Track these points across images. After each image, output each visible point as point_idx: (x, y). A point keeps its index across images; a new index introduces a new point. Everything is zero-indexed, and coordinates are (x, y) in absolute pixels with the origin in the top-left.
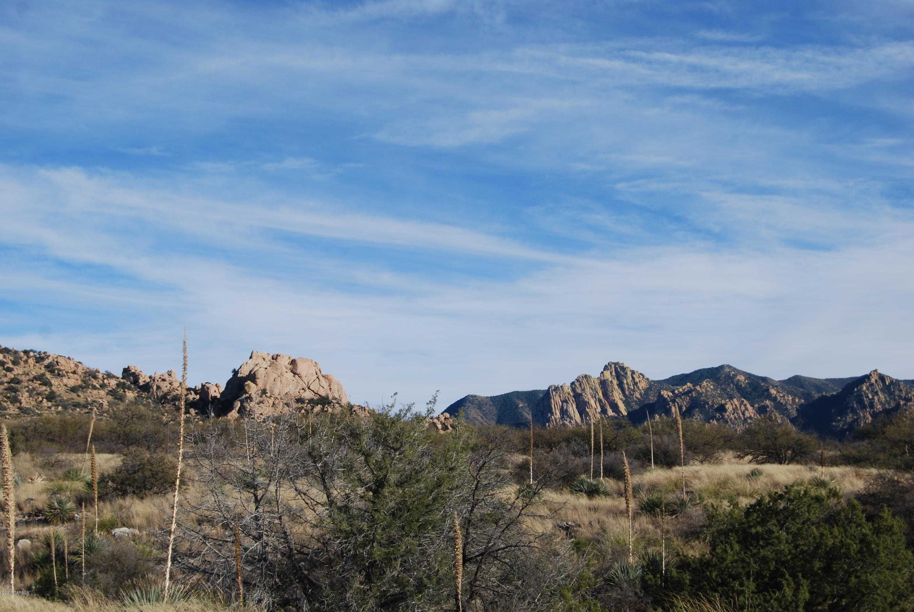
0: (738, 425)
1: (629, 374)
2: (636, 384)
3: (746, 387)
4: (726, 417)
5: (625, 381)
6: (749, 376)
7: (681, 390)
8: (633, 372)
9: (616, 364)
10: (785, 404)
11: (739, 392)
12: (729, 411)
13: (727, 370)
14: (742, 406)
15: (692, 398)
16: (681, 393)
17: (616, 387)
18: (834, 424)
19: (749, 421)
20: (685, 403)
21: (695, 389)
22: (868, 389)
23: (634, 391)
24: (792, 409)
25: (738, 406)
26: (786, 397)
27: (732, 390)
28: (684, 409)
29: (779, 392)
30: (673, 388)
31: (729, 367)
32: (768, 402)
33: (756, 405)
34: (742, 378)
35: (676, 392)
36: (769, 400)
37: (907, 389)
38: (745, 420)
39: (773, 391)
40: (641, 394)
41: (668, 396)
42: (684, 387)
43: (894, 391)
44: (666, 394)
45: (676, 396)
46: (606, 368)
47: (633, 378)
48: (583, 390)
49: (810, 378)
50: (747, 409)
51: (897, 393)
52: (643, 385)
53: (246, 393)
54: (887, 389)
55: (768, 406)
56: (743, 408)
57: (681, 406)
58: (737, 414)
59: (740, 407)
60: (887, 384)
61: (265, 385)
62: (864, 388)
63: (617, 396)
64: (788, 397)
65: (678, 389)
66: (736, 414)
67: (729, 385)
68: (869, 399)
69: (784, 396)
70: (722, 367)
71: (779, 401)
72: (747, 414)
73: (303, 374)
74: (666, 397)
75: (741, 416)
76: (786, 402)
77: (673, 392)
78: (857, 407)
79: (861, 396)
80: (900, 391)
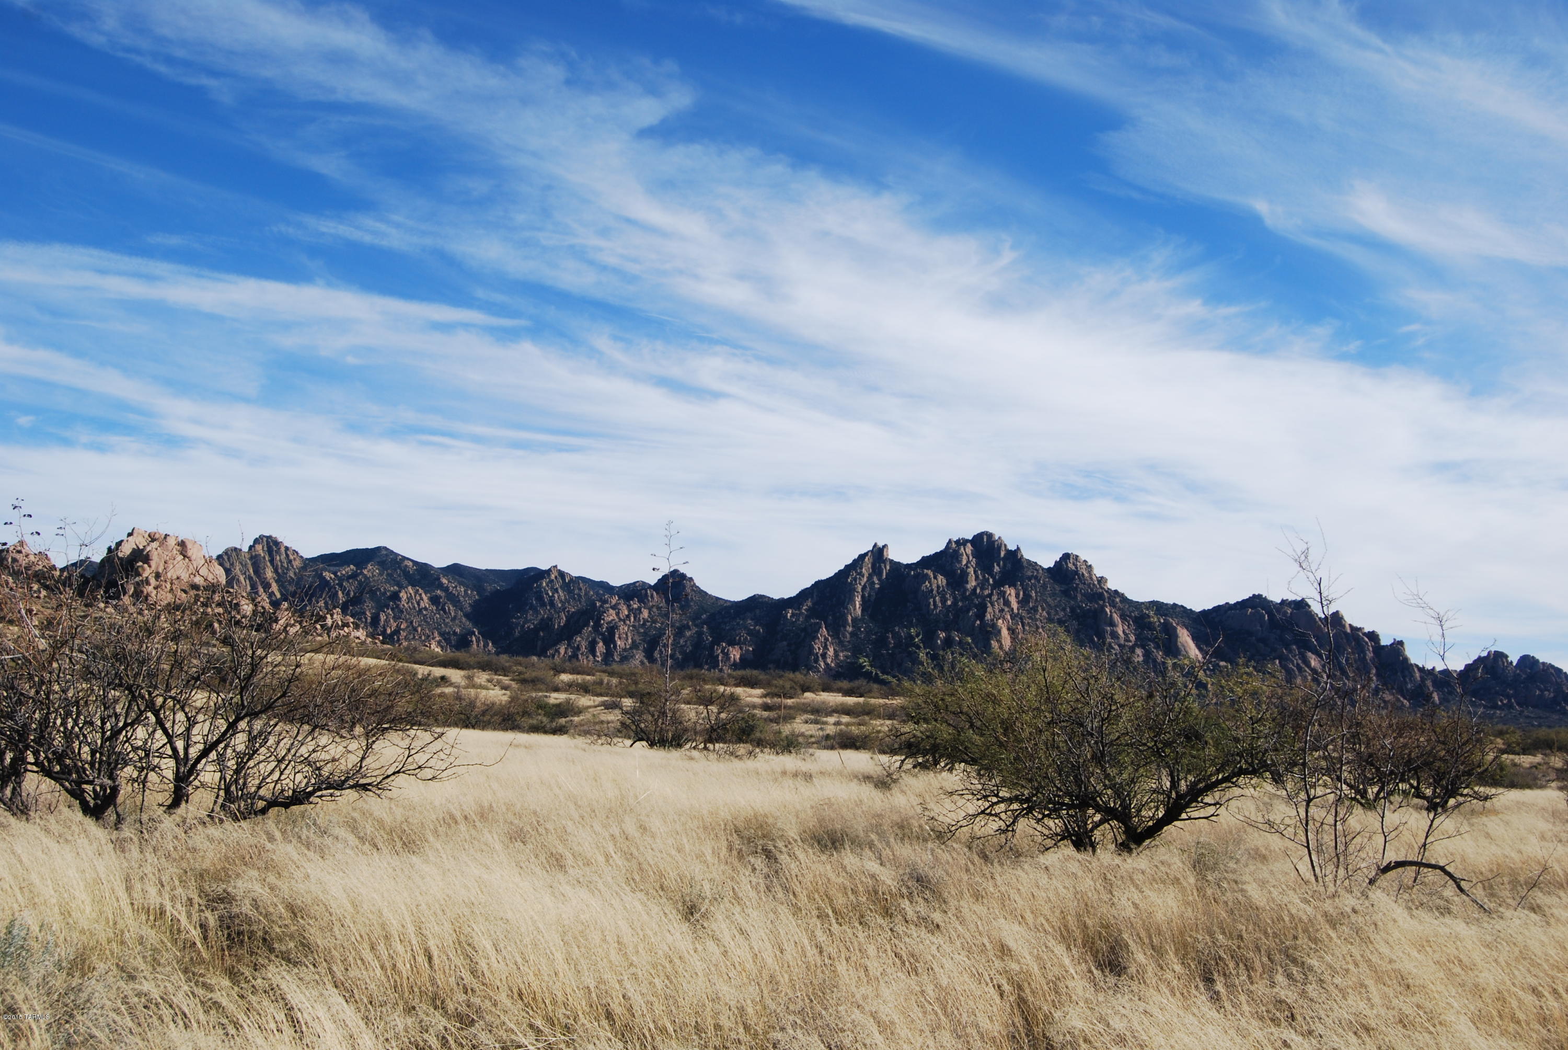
0: (414, 616)
1: (283, 549)
2: (290, 562)
3: (414, 574)
4: (402, 606)
5: (278, 558)
6: (415, 563)
7: (344, 572)
8: (287, 548)
9: (269, 537)
10: (458, 596)
11: (406, 579)
12: (403, 599)
13: (384, 552)
14: (418, 595)
15: (360, 583)
16: (344, 575)
17: (269, 564)
18: (514, 620)
19: (425, 612)
20: (351, 587)
21: (362, 573)
22: (547, 585)
23: (288, 569)
24: (465, 600)
25: (413, 595)
26: (458, 588)
27: (399, 576)
28: (352, 594)
30: (332, 568)
31: (386, 548)
32: (439, 592)
33: (429, 595)
34: (411, 564)
35: (339, 574)
36: (441, 590)
38: (420, 610)
39: (444, 581)
40: (295, 573)
41: (331, 578)
42: (346, 569)
43: (573, 589)
44: (328, 575)
45: (341, 580)
46: (256, 541)
47: (287, 555)
48: (232, 564)
49: (470, 567)
50: (422, 599)
51: (576, 591)
52: (297, 563)
53: (139, 575)
54: (567, 586)
55: (441, 597)
56: (418, 598)
57: (349, 591)
58: (412, 603)
59: (415, 596)
60: (567, 581)
61: (157, 568)
62: (544, 584)
63: (269, 574)
64: (460, 587)
65: (340, 571)
66: (410, 604)
67: (395, 570)
68: (549, 596)
69: (456, 587)
70: (378, 549)
71: (451, 592)
72: (422, 605)
73: (193, 558)
74: (329, 579)
75: (416, 606)
76: (459, 593)
77: (335, 574)
78: (537, 603)
79: (541, 592)
80: (580, 589)
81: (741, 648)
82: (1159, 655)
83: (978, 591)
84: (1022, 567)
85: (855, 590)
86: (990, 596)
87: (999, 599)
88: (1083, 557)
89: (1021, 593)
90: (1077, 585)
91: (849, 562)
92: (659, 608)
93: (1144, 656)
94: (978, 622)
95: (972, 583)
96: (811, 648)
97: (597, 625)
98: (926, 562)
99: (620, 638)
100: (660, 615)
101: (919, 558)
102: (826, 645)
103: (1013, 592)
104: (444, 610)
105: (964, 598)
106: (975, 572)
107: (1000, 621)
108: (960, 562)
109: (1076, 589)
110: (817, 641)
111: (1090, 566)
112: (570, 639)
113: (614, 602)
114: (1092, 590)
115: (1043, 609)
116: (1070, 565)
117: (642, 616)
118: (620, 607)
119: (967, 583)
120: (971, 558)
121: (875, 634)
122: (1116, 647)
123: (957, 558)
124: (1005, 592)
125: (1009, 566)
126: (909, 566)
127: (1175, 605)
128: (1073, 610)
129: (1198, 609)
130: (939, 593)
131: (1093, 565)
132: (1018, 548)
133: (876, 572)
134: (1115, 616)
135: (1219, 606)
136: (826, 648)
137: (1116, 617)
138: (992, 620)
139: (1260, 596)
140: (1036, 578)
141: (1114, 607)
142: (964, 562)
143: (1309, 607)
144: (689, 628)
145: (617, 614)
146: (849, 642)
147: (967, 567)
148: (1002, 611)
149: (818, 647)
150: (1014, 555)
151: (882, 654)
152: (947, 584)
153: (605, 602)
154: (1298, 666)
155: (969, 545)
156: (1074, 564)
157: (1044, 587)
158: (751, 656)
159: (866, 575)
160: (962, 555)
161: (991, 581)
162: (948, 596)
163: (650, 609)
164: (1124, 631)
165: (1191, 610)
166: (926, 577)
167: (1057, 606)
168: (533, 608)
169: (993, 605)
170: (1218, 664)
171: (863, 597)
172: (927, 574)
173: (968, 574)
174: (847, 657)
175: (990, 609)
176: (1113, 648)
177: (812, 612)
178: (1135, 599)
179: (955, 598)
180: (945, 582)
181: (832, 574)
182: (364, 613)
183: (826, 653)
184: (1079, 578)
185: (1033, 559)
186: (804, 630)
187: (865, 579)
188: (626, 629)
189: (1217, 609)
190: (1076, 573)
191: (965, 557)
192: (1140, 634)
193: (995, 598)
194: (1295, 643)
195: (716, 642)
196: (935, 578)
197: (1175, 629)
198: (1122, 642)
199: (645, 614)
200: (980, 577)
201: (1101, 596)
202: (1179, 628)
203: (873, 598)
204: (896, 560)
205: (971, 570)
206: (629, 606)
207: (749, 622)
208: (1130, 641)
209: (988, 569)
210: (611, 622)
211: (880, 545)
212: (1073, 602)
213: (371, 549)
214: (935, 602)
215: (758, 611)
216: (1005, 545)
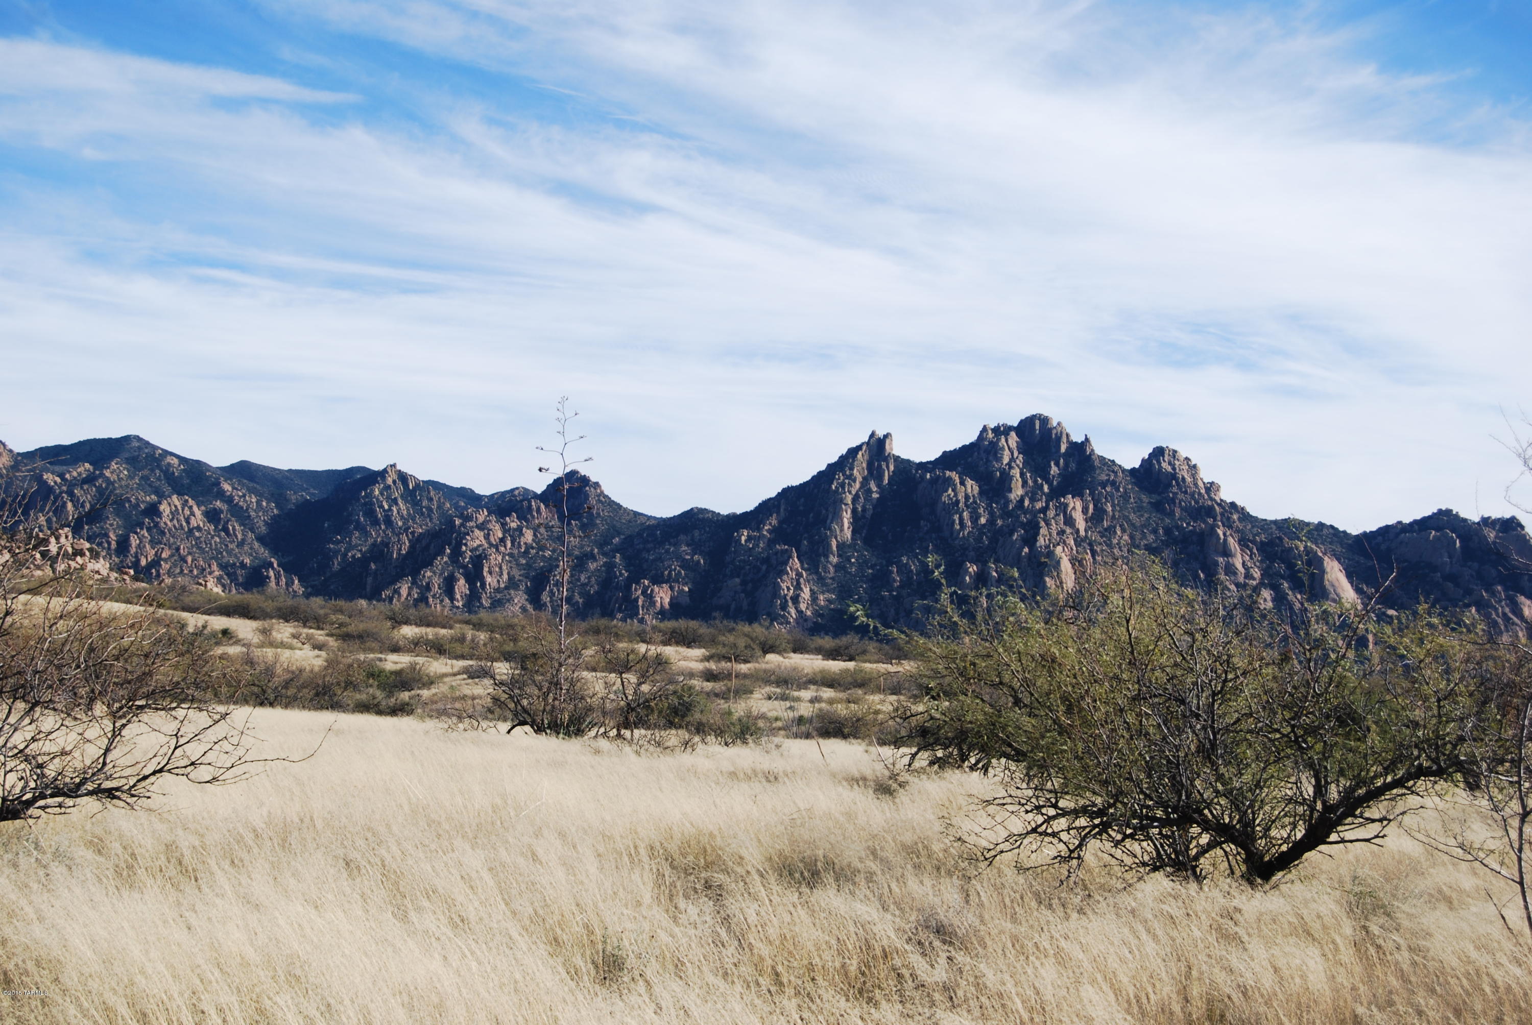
0: (182, 540)
3: (180, 477)
4: (162, 525)
6: (182, 460)
7: (75, 474)
10: (247, 509)
11: (169, 485)
12: (165, 514)
13: (136, 444)
14: (186, 508)
16: (75, 478)
18: (332, 546)
19: (197, 534)
20: (86, 496)
21: (102, 475)
22: (382, 494)
24: (257, 516)
25: (179, 508)
26: (247, 498)
27: (159, 479)
28: (88, 506)
29: (237, 489)
30: (58, 468)
31: (138, 438)
32: (218, 504)
33: (203, 508)
34: (175, 461)
35: (68, 476)
36: (222, 501)
37: (439, 498)
38: (191, 531)
39: (227, 487)
41: (55, 482)
42: (79, 470)
43: (420, 500)
44: (50, 478)
45: (71, 485)
49: (264, 467)
50: (193, 514)
51: (425, 503)
54: (411, 496)
55: (221, 511)
56: (187, 512)
57: (83, 502)
58: (178, 521)
59: (183, 510)
60: (411, 487)
62: (377, 492)
64: (250, 497)
65: (69, 472)
66: (175, 522)
67: (152, 470)
68: (384, 510)
69: (244, 496)
70: (127, 439)
71: (237, 503)
72: (194, 523)
74: (52, 484)
75: (184, 524)
76: (248, 505)
77: (62, 476)
78: (365, 520)
79: (372, 504)
80: (431, 500)
81: (672, 588)
82: (1296, 598)
83: (1027, 503)
84: (1092, 468)
85: (841, 501)
86: (1044, 510)
87: (1057, 515)
88: (1183, 453)
89: (1091, 506)
90: (1175, 494)
91: (834, 459)
92: (548, 528)
93: (1273, 600)
94: (1026, 550)
95: (1017, 492)
96: (777, 587)
97: (456, 554)
98: (949, 460)
99: (490, 573)
100: (550, 538)
101: (938, 454)
102: (798, 584)
103: (1079, 505)
104: (226, 530)
105: (1006, 514)
106: (1022, 475)
107: (1059, 549)
108: (1000, 460)
109: (1173, 501)
110: (785, 578)
111: (1195, 466)
112: (415, 573)
113: (481, 519)
114: (1197, 502)
115: (1124, 531)
116: (1164, 465)
117: (523, 540)
118: (490, 526)
119: (1010, 490)
120: (1016, 454)
121: (872, 567)
122: (1233, 587)
123: (996, 453)
124: (1066, 505)
125: (1073, 466)
126: (922, 466)
127: (1321, 525)
128: (1168, 531)
129: (1354, 531)
130: (966, 506)
131: (1198, 465)
132: (1087, 439)
133: (874, 471)
134: (1231, 540)
135: (1387, 527)
136: (798, 587)
137: (1233, 543)
138: (1047, 547)
139: (1448, 512)
140: (1113, 483)
141: (1230, 527)
142: (1006, 460)
143: (1522, 527)
144: (593, 557)
145: (487, 537)
146: (832, 578)
147: (1011, 468)
148: (1062, 533)
149: (786, 586)
150: (1080, 450)
151: (883, 598)
152: (981, 493)
153: (468, 518)
154: (1505, 616)
155: (1013, 434)
156: (1170, 463)
157: (1125, 497)
158: (686, 600)
159: (859, 479)
160: (1003, 449)
161: (1046, 488)
162: (981, 511)
163: (535, 531)
164: (1244, 564)
165: (1344, 532)
166: (949, 482)
167: (1144, 526)
168: (359, 527)
169: (1048, 524)
170: (1384, 614)
171: (854, 511)
172: (950, 478)
173: (1011, 478)
174: (830, 601)
175: (1043, 531)
176: (1229, 590)
177: (779, 534)
178: (1261, 516)
179: (991, 513)
180: (976, 489)
181: (808, 478)
182: (106, 535)
183: (798, 596)
184: (1178, 484)
185: (1109, 456)
186: (766, 560)
187: (858, 485)
188: (500, 558)
189: (1385, 531)
190: (1174, 476)
191: (1007, 452)
192: (1269, 567)
193: (1051, 513)
194: (1500, 583)
195: (635, 578)
196: (962, 483)
197: (1321, 561)
198: (1241, 579)
199: (528, 536)
200: (1030, 482)
201: (1210, 511)
202: (1326, 558)
203: (869, 514)
204: (904, 456)
205: (1016, 472)
206: (503, 525)
207: (684, 548)
208: (1254, 579)
209: (1041, 471)
210: (476, 549)
211: (880, 433)
212: (1167, 521)
213: (117, 440)
214: (961, 519)
215: (696, 533)
216: (1068, 435)
